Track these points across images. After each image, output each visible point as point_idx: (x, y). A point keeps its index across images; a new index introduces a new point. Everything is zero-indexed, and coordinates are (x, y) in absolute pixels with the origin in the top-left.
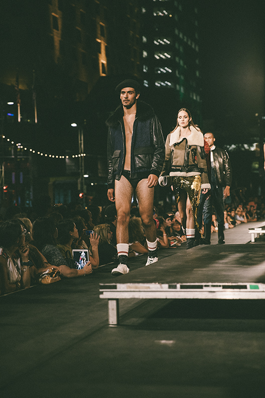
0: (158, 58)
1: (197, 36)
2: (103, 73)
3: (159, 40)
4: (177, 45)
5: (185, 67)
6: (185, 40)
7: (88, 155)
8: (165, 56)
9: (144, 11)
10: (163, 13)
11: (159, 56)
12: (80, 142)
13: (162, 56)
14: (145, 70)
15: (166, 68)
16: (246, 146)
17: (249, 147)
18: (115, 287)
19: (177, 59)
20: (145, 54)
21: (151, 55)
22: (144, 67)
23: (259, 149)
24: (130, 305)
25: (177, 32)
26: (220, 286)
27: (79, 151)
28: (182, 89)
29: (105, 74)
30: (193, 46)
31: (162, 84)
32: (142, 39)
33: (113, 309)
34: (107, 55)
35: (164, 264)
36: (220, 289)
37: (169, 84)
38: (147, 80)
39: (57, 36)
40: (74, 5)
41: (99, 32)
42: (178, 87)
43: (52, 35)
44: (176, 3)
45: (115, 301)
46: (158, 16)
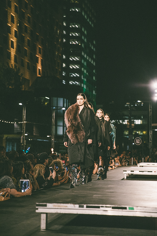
0: (71, 68)
1: (94, 57)
2: (39, 74)
3: (73, 58)
4: (83, 61)
5: (87, 74)
6: (88, 58)
7: (28, 122)
8: (76, 67)
9: (64, 40)
10: (75, 42)
11: (72, 67)
12: (23, 114)
13: (74, 67)
14: (63, 75)
15: (76, 74)
16: (121, 121)
17: (122, 122)
18: (46, 206)
19: (83, 69)
20: (64, 65)
21: (68, 66)
22: (63, 72)
23: (129, 124)
24: (53, 217)
25: (83, 54)
26: (110, 207)
27: (22, 119)
28: (85, 86)
29: (40, 75)
30: (92, 62)
31: (73, 83)
32: (63, 56)
33: (44, 219)
34: (42, 65)
35: (75, 192)
36: (111, 209)
38: (65, 80)
39: (13, 52)
40: (24, 35)
41: (38, 51)
42: (82, 85)
43: (10, 51)
44: (83, 37)
45: (45, 214)
46: (73, 44)
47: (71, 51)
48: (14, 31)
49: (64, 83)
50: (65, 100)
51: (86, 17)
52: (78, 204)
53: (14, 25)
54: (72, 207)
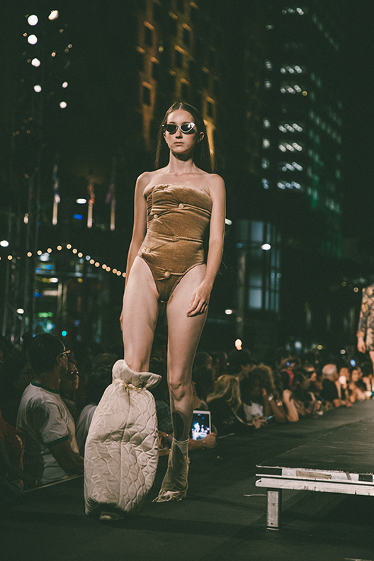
0: (283, 149)
3: (287, 125)
4: (311, 134)
5: (322, 164)
6: (324, 127)
8: (294, 148)
9: (268, 84)
10: (293, 89)
11: (286, 148)
13: (289, 147)
15: (295, 164)
18: (279, 472)
19: (311, 153)
20: (266, 143)
21: (275, 145)
25: (312, 115)
28: (315, 193)
30: (334, 136)
32: (262, 123)
33: (274, 504)
37: (298, 186)
38: (267, 179)
39: (148, 113)
40: (173, 73)
41: (205, 110)
42: (310, 191)
43: (140, 111)
44: (313, 77)
45: (277, 493)
46: (287, 93)
47: (284, 111)
48: (150, 65)
49: (266, 186)
50: (269, 226)
51: (321, 27)
52: (357, 473)
53: (152, 51)
54: (342, 478)
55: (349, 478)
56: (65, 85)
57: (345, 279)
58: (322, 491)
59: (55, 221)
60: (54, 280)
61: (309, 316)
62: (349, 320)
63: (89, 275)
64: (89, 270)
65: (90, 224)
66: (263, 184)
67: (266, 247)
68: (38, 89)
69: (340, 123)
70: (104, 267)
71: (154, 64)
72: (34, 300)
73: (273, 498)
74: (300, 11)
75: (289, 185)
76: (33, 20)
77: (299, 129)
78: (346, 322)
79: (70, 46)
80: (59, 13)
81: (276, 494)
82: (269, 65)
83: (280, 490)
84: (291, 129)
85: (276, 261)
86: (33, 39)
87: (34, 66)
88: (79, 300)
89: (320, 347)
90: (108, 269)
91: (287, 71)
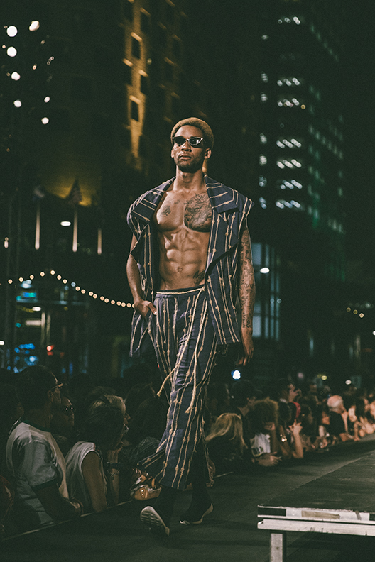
0: (282, 166)
3: (284, 141)
4: (311, 150)
5: (323, 181)
6: (324, 142)
8: (293, 164)
9: (264, 98)
10: (291, 102)
11: (284, 164)
13: (288, 164)
14: (262, 184)
15: (293, 182)
18: (283, 513)
19: (311, 169)
20: (263, 160)
21: (272, 162)
22: (262, 178)
25: (311, 130)
28: (316, 213)
30: (335, 152)
32: (259, 139)
37: (297, 205)
38: (264, 198)
39: (136, 129)
40: (163, 86)
42: (310, 210)
43: (128, 127)
44: (312, 89)
45: (281, 535)
46: (285, 107)
47: (282, 125)
48: (138, 78)
49: (264, 206)
50: (267, 249)
51: (319, 37)
52: (368, 512)
53: (141, 63)
54: (352, 519)
55: (359, 518)
56: (47, 99)
57: (350, 304)
58: (330, 532)
59: (37, 246)
60: (37, 309)
61: (312, 344)
62: (355, 348)
63: (74, 303)
64: (75, 298)
65: (75, 248)
66: (261, 203)
67: (265, 270)
68: (18, 104)
69: (341, 138)
70: (91, 294)
71: (142, 76)
72: (16, 330)
73: (276, 541)
74: (296, 20)
75: (288, 204)
76: (12, 31)
77: (298, 145)
78: (351, 351)
79: (52, 58)
80: (40, 24)
81: (280, 537)
82: (265, 77)
83: (284, 533)
84: (289, 144)
85: (275, 286)
86: (12, 52)
87: (14, 80)
88: (64, 330)
89: (324, 378)
90: (95, 296)
91: (285, 84)
